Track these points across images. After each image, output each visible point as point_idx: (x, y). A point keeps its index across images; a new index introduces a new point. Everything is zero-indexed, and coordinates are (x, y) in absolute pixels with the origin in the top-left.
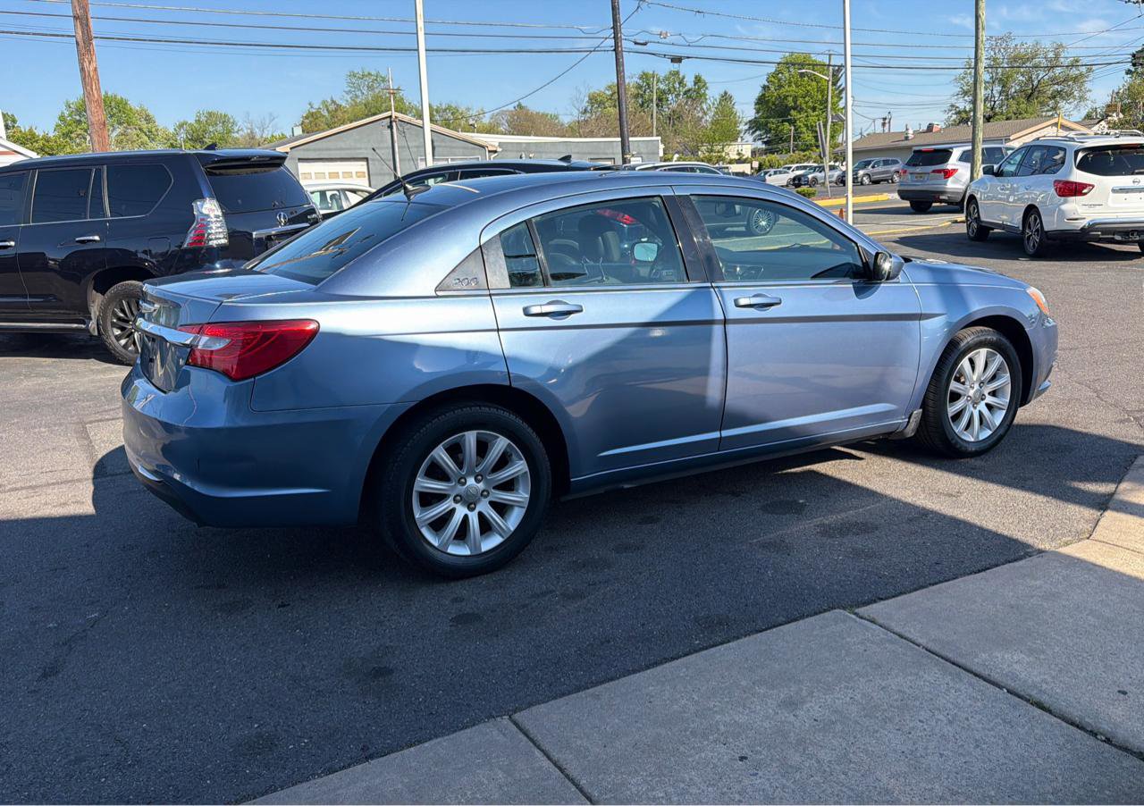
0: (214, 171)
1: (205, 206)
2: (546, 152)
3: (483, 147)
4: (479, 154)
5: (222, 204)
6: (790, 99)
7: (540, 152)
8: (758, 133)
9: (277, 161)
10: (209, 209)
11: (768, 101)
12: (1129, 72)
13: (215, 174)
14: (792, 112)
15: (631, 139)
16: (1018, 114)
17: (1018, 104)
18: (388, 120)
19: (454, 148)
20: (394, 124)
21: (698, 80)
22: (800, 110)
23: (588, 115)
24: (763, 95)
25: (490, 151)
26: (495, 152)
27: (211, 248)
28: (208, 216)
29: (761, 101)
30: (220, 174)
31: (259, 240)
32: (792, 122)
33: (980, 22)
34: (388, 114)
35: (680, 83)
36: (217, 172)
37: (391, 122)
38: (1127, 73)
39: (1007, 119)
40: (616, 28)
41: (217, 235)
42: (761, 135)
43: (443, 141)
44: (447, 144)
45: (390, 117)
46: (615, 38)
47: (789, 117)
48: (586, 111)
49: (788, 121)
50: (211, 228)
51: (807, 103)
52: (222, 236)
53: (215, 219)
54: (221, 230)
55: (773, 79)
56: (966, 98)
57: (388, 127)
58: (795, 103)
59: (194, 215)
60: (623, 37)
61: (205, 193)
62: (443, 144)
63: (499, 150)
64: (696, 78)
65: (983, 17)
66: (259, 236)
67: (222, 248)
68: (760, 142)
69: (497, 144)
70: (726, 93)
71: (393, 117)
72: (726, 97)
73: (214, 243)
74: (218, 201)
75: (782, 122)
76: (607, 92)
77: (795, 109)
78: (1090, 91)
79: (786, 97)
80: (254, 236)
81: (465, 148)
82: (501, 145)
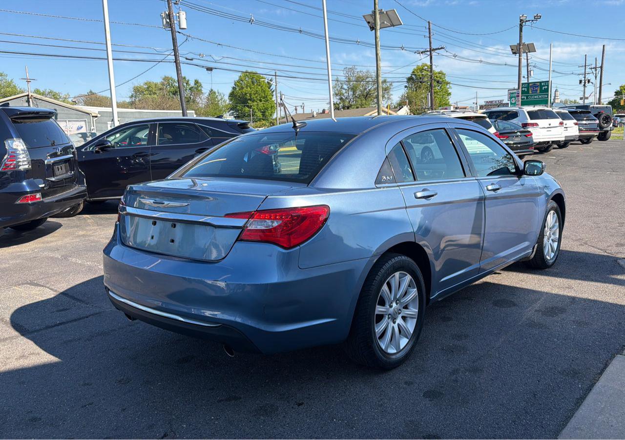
0: (17, 120)
1: (14, 143)
2: (128, 118)
3: (89, 114)
4: (87, 118)
5: (26, 141)
6: (248, 95)
7: (123, 117)
8: (231, 111)
9: (48, 115)
10: (18, 145)
11: (236, 95)
12: (406, 87)
13: (18, 122)
14: (249, 101)
15: (188, 111)
16: (362, 105)
17: (361, 101)
18: (26, 97)
19: (70, 114)
20: (31, 100)
21: (196, 82)
22: (253, 101)
23: (134, 98)
24: (233, 92)
25: (93, 116)
26: (96, 117)
27: (20, 171)
28: (16, 149)
29: (232, 95)
30: (21, 122)
31: (49, 165)
32: (250, 107)
33: (378, 57)
34: (27, 94)
35: (186, 84)
36: (19, 121)
37: (28, 99)
38: (405, 87)
39: (357, 108)
40: (175, 50)
41: (24, 163)
42: (233, 113)
43: (63, 110)
44: (65, 112)
45: (28, 95)
46: (175, 55)
47: (248, 104)
48: (132, 96)
49: (248, 106)
50: (19, 158)
51: (256, 97)
52: (26, 163)
53: (22, 152)
54: (25, 159)
55: (238, 84)
56: (337, 97)
57: (27, 101)
58: (251, 97)
59: (6, 149)
60: (180, 55)
61: (13, 136)
62: (63, 112)
63: (99, 115)
64: (195, 81)
65: (380, 54)
66: (49, 163)
67: (27, 171)
68: (233, 117)
69: (97, 112)
70: (212, 90)
71: (30, 96)
72: (212, 92)
73: (21, 168)
74: (23, 140)
75: (244, 106)
76: (145, 86)
77: (250, 100)
78: (392, 95)
79: (246, 94)
80: (46, 163)
81: (76, 114)
82: (99, 113)
